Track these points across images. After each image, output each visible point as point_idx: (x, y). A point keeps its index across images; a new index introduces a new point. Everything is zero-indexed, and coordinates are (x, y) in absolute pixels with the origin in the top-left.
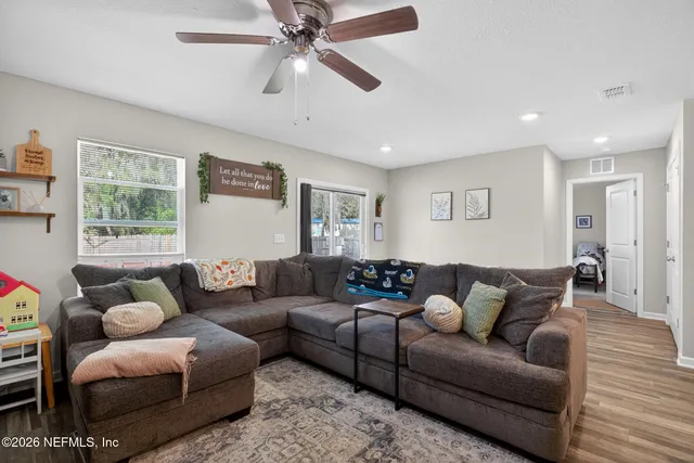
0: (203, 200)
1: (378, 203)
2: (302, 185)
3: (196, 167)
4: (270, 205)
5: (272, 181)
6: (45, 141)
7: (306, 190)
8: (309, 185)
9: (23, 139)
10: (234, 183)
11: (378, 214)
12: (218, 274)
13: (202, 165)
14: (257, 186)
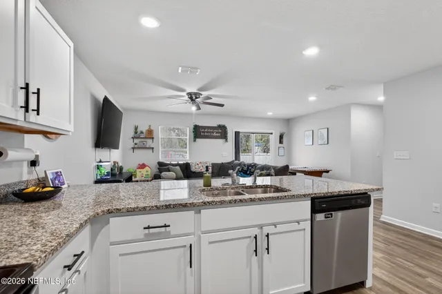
0: (195, 141)
1: (281, 137)
2: (236, 132)
3: (192, 130)
4: (221, 141)
5: (221, 132)
6: (152, 128)
7: (237, 134)
8: (239, 132)
9: (147, 128)
10: (206, 134)
11: (281, 142)
12: (197, 167)
13: (194, 129)
14: (215, 134)
